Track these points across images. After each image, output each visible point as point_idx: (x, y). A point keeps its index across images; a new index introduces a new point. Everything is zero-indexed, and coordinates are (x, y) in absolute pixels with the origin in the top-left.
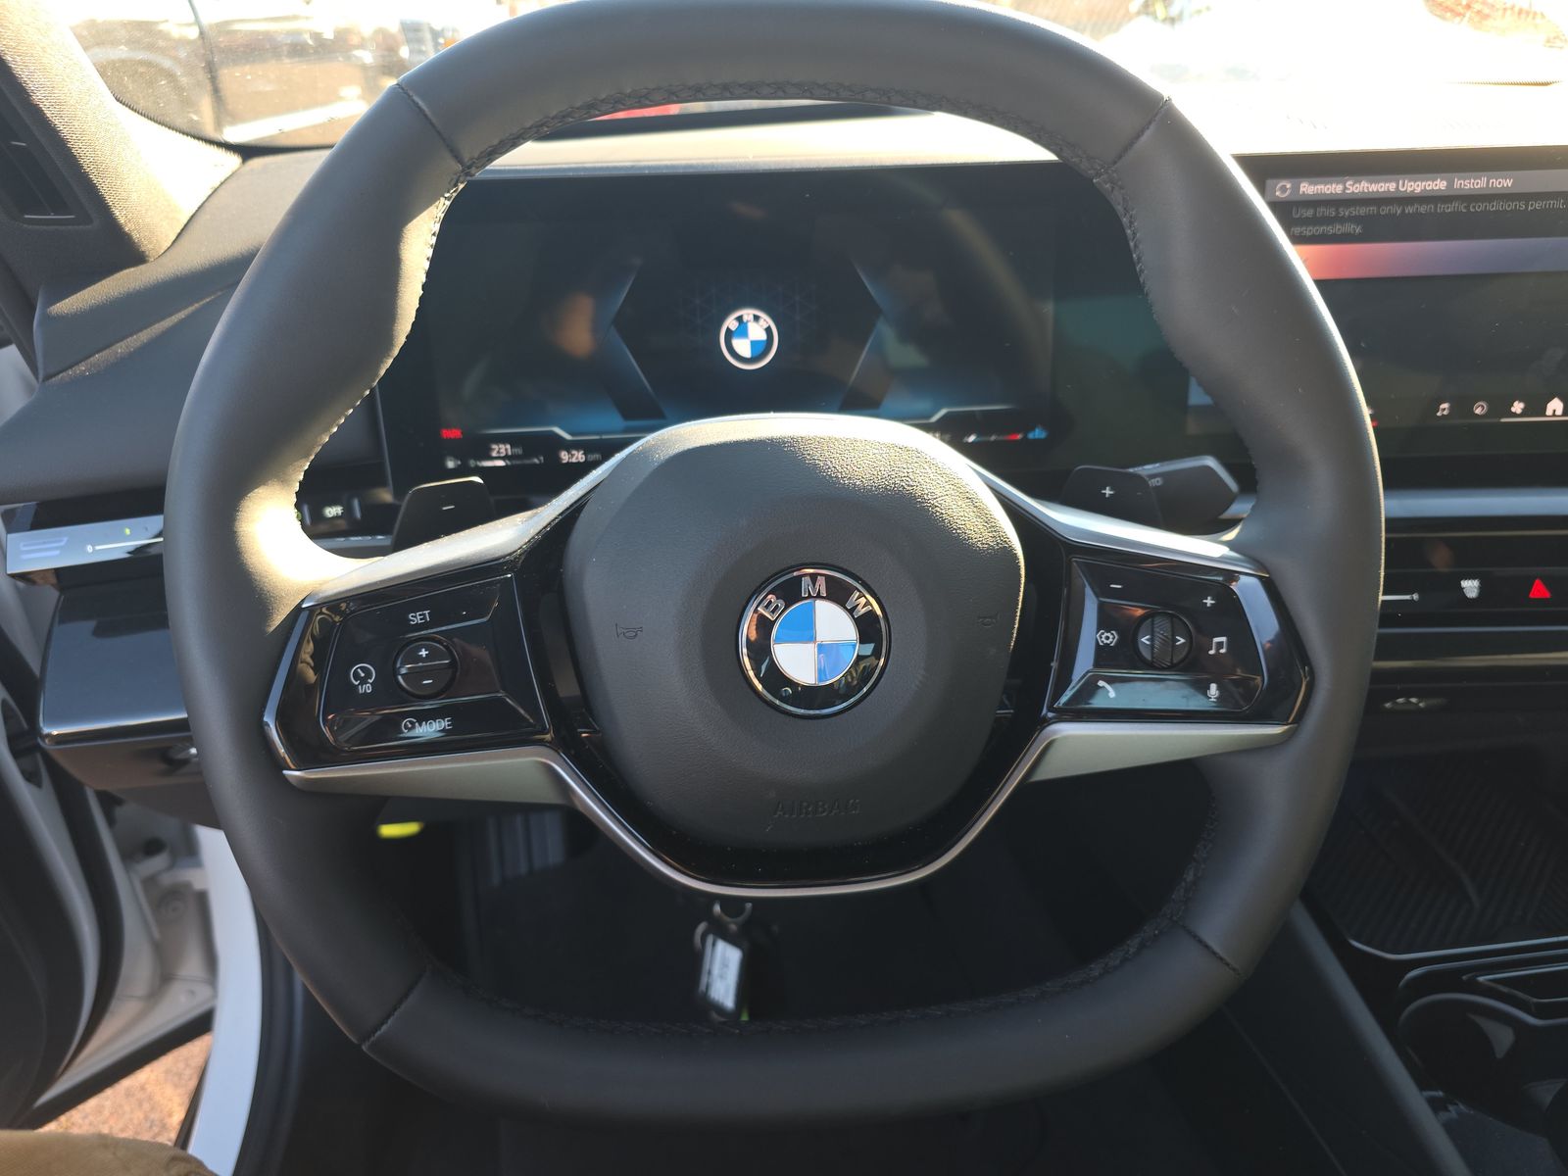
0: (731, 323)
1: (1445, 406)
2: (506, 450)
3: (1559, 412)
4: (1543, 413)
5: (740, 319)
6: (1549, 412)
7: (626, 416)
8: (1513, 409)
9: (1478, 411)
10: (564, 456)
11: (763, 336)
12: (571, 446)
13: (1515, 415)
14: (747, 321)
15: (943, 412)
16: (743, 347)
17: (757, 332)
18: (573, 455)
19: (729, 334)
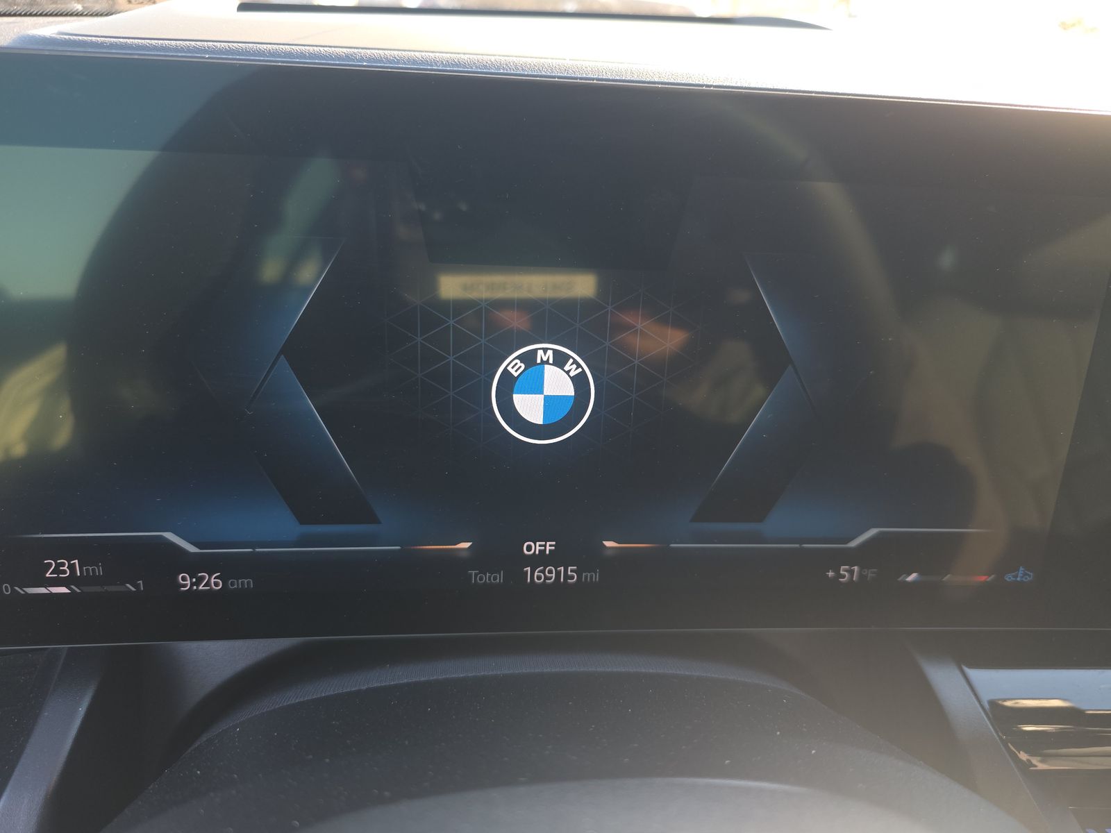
0: (512, 364)
2: (72, 567)
5: (529, 359)
7: (303, 519)
10: (185, 581)
11: (570, 391)
12: (194, 565)
14: (543, 362)
15: (873, 532)
16: (530, 407)
17: (558, 382)
18: (201, 579)
19: (508, 383)
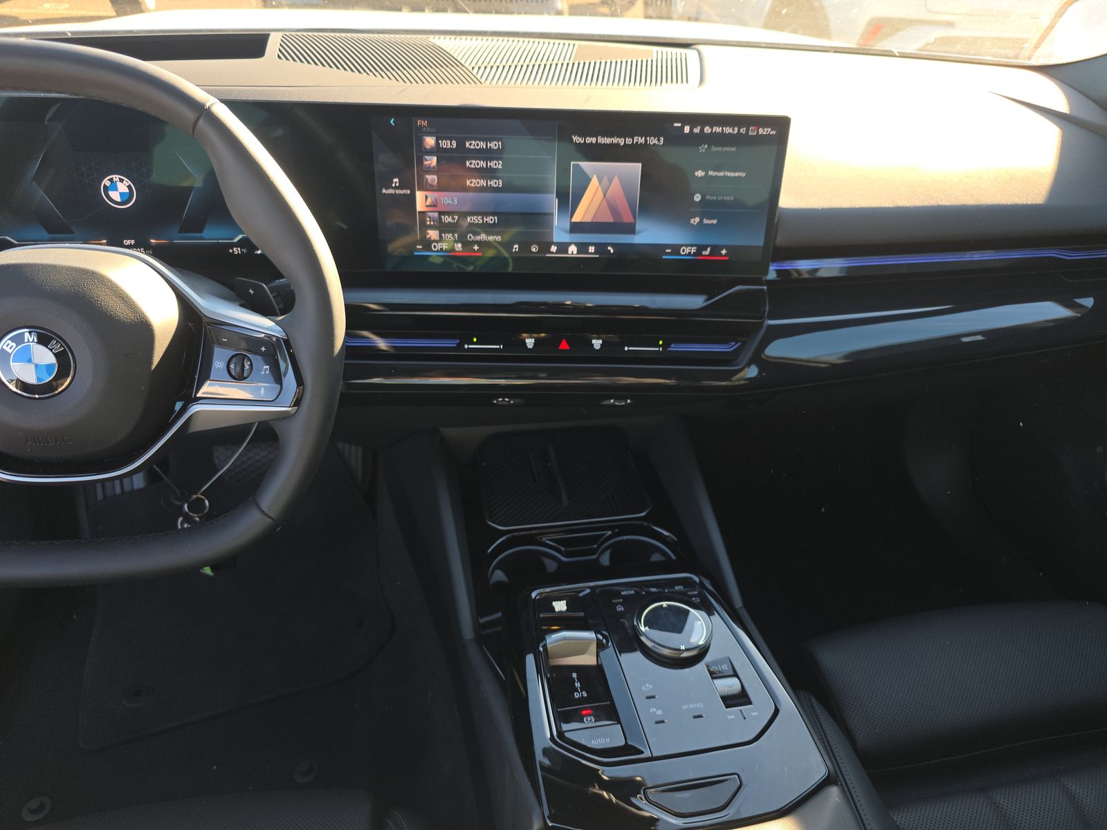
1: (516, 246)
3: (575, 252)
4: (567, 253)
6: (570, 252)
8: (552, 250)
9: (534, 250)
11: (127, 190)
13: (552, 253)
14: (116, 182)
19: (106, 188)
